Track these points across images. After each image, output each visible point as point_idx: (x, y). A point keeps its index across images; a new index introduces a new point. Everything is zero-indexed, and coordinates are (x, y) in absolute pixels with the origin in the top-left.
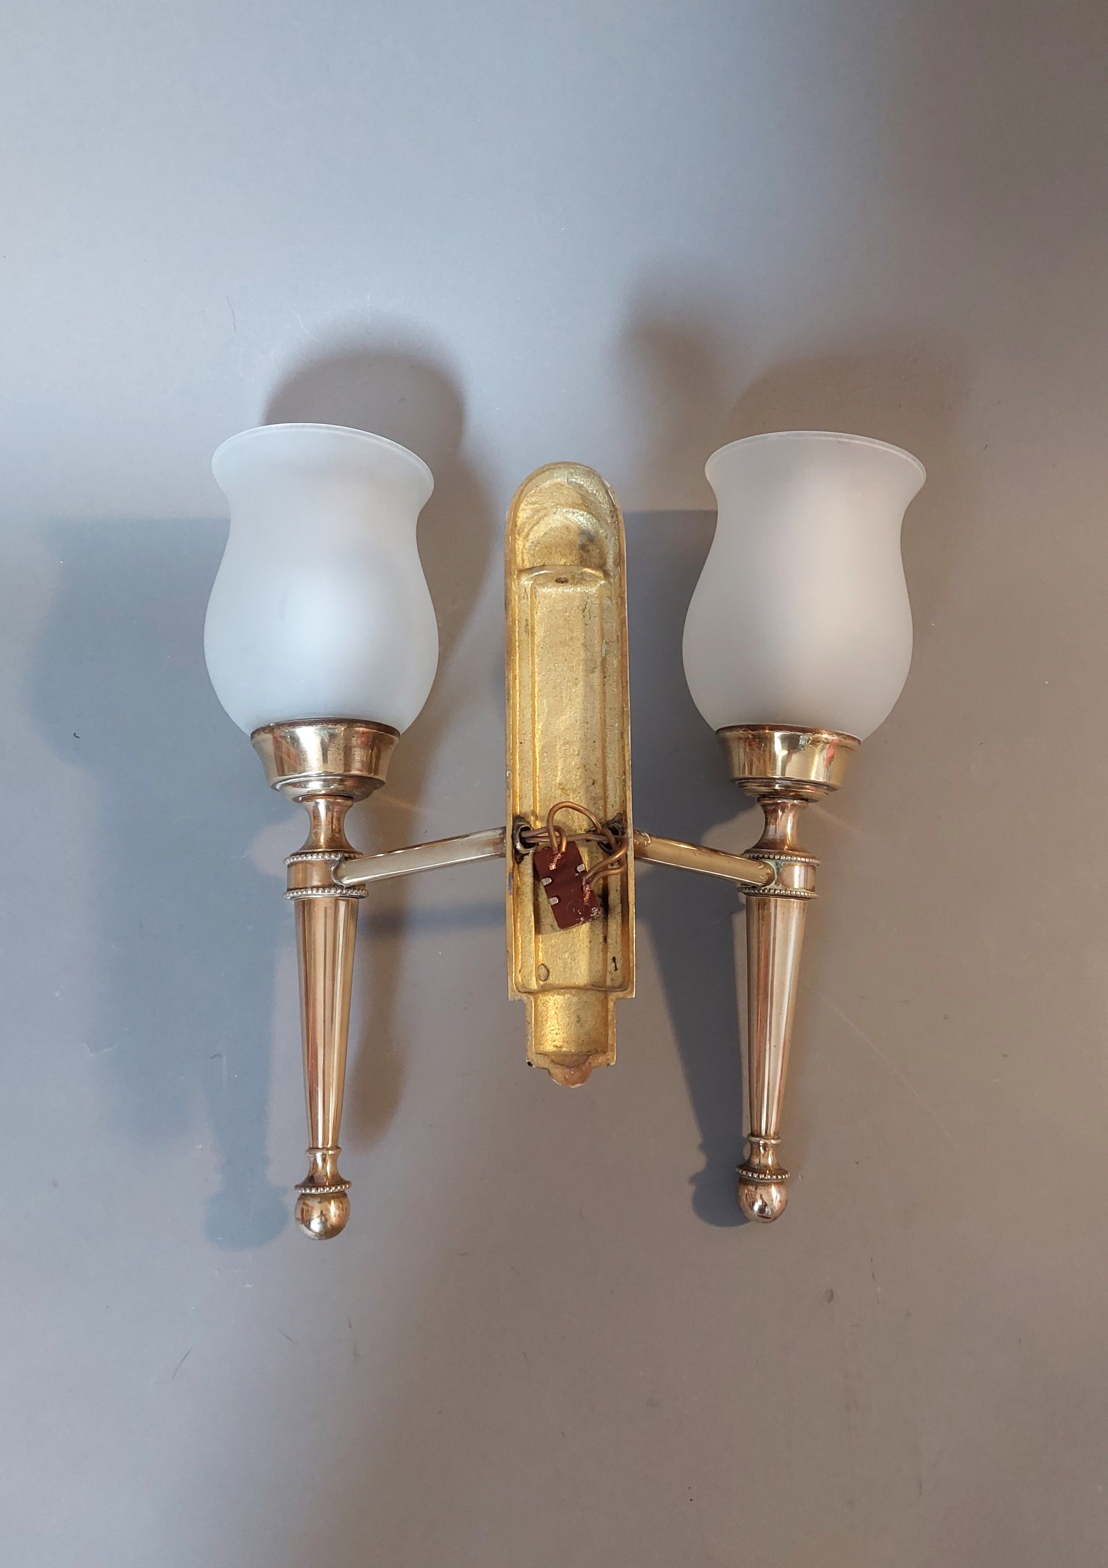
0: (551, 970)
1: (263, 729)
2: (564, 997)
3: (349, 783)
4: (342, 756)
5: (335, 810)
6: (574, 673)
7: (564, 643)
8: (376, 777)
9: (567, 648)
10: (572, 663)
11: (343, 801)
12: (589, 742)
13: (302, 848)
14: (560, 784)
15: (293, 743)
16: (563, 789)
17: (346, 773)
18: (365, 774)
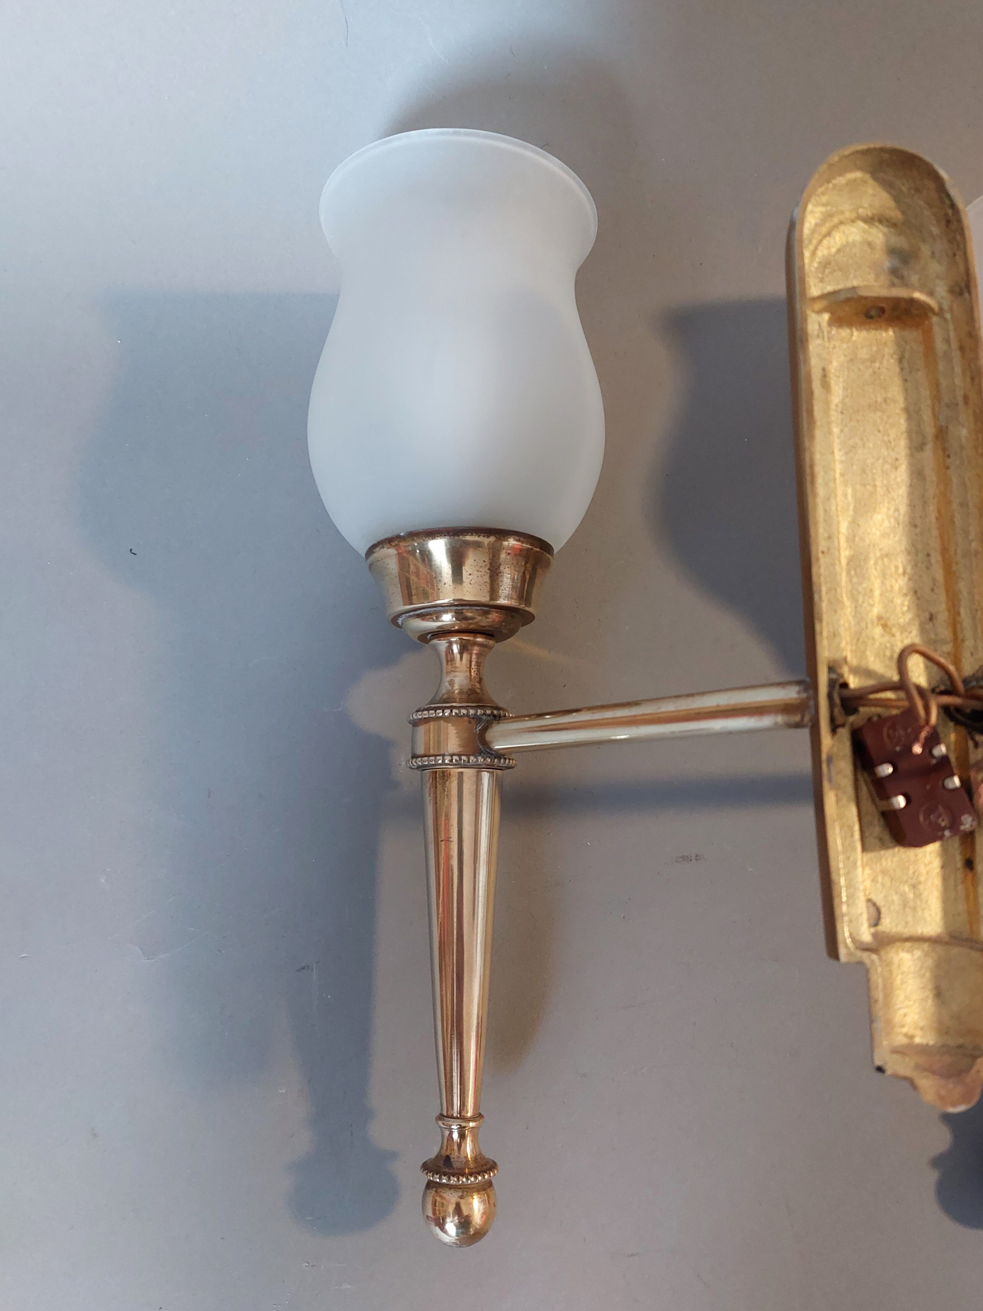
0: (883, 910)
1: (389, 541)
2: (913, 955)
3: (494, 616)
4: (487, 579)
5: (475, 652)
6: (893, 450)
7: (874, 407)
8: (527, 609)
9: (879, 414)
10: (889, 435)
11: (485, 640)
12: (920, 555)
13: (431, 701)
14: (880, 618)
15: (423, 560)
16: (885, 626)
17: (492, 603)
18: (513, 603)
